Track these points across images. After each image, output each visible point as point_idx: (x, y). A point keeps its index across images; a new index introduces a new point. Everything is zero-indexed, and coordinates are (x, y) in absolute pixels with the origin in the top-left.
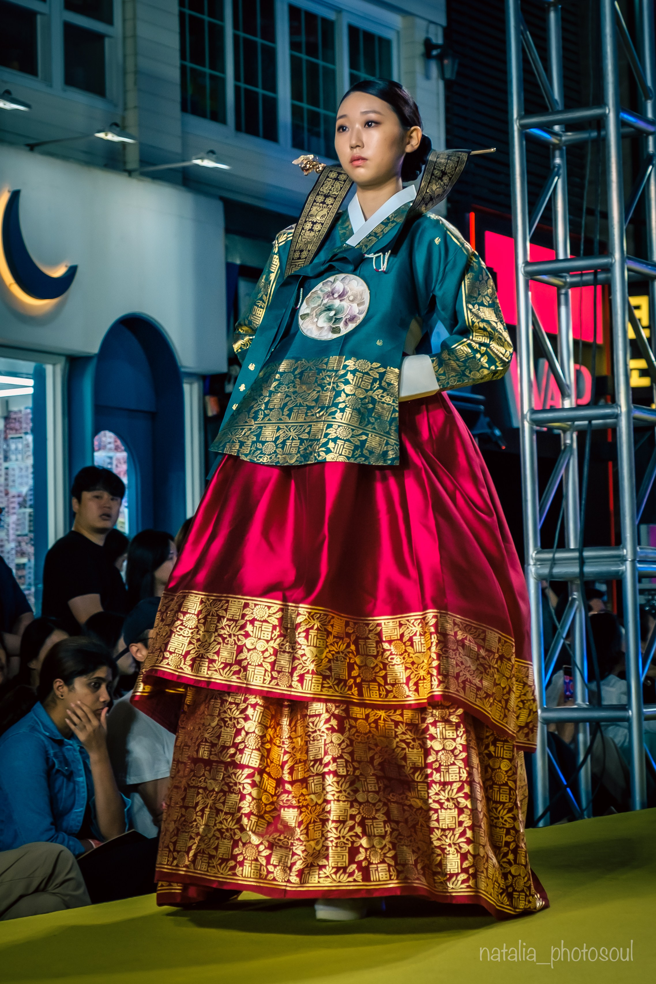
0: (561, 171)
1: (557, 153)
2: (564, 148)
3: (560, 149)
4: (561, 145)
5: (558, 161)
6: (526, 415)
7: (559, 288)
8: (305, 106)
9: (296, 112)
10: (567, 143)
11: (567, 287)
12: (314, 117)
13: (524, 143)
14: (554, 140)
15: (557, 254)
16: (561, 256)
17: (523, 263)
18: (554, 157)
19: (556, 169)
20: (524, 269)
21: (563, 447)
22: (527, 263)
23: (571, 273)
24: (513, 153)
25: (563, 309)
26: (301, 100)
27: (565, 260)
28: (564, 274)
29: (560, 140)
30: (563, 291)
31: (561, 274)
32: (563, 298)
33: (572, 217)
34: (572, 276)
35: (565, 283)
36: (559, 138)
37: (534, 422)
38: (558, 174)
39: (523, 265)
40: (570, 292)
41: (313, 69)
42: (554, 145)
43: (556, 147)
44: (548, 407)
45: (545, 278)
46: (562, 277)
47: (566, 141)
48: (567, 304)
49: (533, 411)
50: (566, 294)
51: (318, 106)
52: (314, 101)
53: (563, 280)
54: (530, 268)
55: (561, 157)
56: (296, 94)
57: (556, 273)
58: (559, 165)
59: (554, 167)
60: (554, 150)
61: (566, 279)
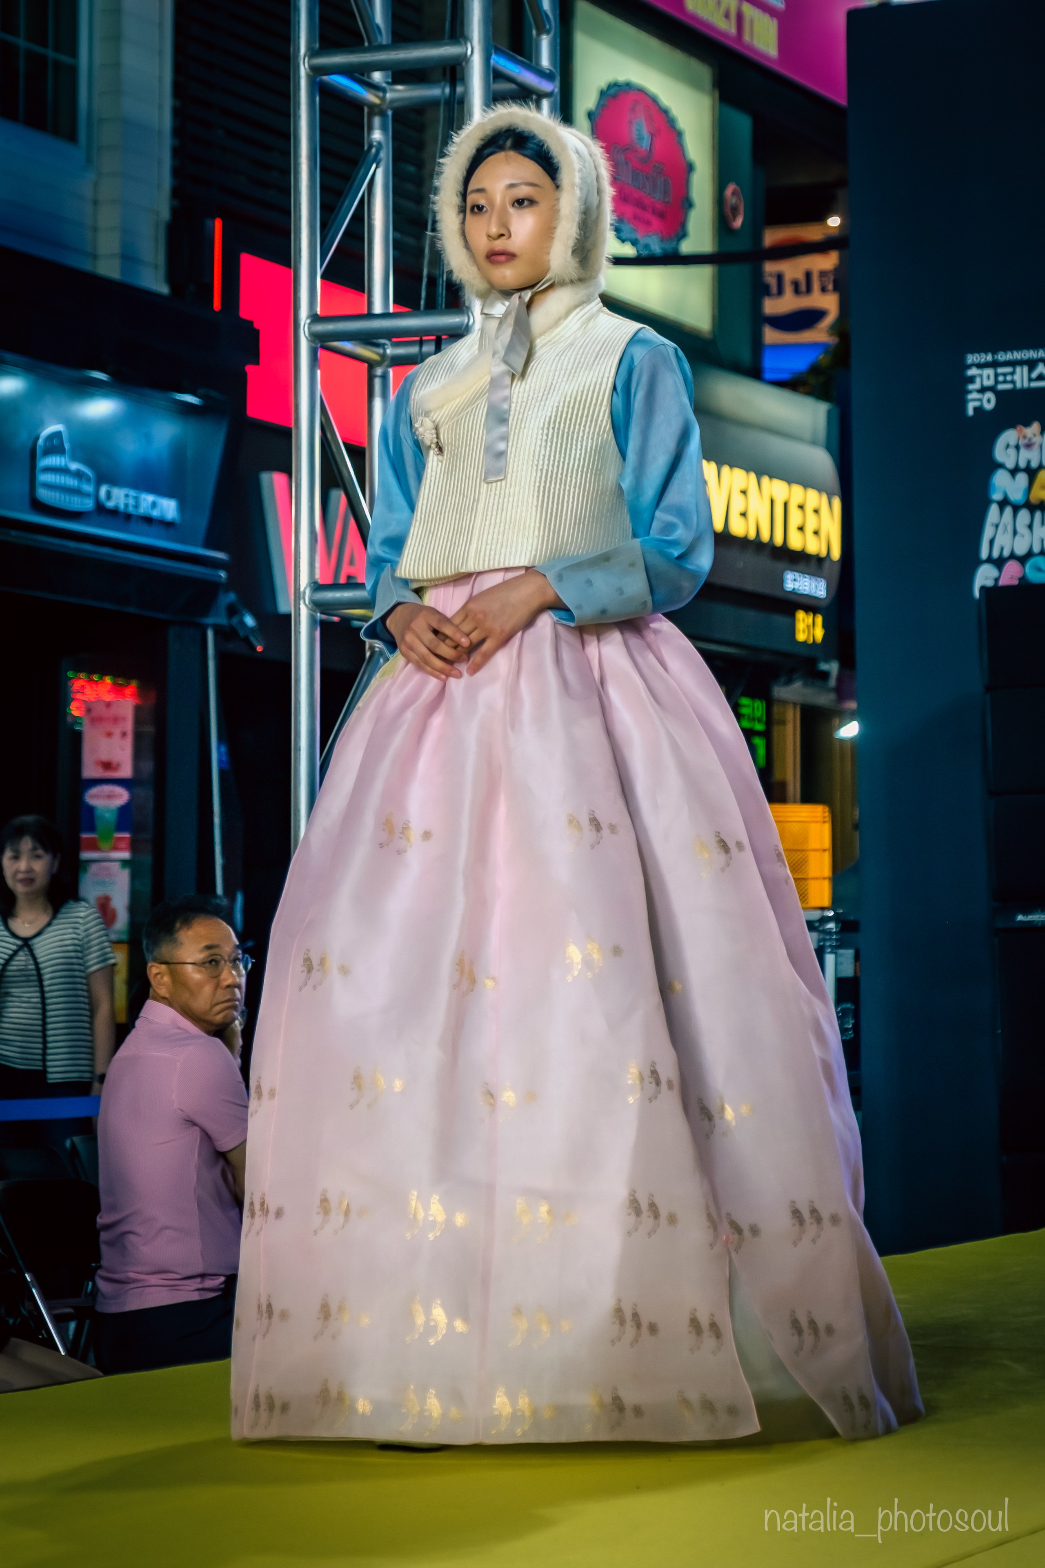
0: (382, 155)
1: (377, 121)
2: (390, 113)
3: (383, 114)
4: (384, 107)
5: (377, 135)
6: (304, 592)
7: (372, 365)
10: (396, 105)
11: (386, 363)
13: (318, 99)
14: (372, 98)
15: (370, 304)
16: (378, 309)
17: (307, 318)
18: (371, 129)
19: (374, 150)
20: (309, 328)
21: (368, 654)
22: (315, 318)
23: (394, 340)
24: (297, 118)
25: (378, 403)
27: (385, 315)
28: (382, 341)
29: (383, 99)
30: (379, 371)
31: (375, 341)
32: (377, 383)
33: (398, 236)
34: (396, 345)
35: (383, 356)
36: (381, 94)
37: (317, 605)
38: (376, 160)
39: (308, 321)
40: (391, 371)
42: (372, 106)
43: (374, 110)
44: (342, 580)
45: (347, 346)
46: (377, 345)
47: (392, 101)
48: (385, 396)
49: (317, 587)
50: (384, 377)
53: (381, 351)
54: (320, 328)
55: (384, 128)
57: (368, 339)
58: (379, 143)
59: (371, 146)
60: (371, 115)
61: (385, 350)
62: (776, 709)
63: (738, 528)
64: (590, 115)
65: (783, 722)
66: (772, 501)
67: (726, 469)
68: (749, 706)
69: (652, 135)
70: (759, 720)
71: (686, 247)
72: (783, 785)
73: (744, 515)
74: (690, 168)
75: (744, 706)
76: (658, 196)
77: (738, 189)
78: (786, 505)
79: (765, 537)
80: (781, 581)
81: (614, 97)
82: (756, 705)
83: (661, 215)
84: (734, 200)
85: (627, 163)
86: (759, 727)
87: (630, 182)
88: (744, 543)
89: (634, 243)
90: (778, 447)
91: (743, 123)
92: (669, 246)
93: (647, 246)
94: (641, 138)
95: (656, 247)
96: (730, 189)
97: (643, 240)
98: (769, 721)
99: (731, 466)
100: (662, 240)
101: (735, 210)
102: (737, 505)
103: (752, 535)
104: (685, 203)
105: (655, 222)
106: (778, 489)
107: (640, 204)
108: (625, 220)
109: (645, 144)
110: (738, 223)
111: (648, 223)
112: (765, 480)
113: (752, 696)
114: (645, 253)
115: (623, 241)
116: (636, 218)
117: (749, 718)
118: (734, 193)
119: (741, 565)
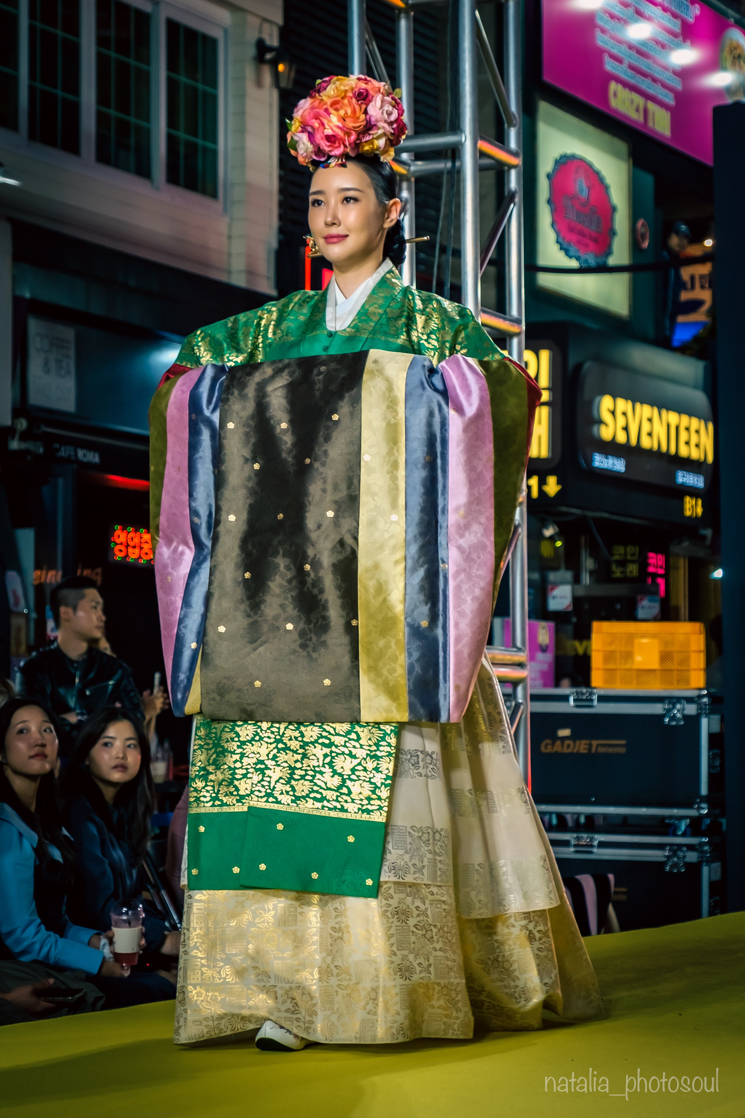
0: (408, 207)
1: (405, 185)
2: (413, 180)
3: (408, 180)
4: (409, 176)
5: (405, 193)
8: (113, 112)
9: (102, 119)
10: (417, 174)
12: (124, 127)
14: (402, 170)
26: (108, 106)
29: (409, 171)
36: (407, 168)
41: (124, 69)
43: (403, 178)
47: (415, 172)
51: (129, 114)
52: (124, 107)
55: (409, 189)
56: (102, 99)
58: (406, 198)
62: (672, 560)
63: (646, 443)
64: (549, 176)
65: (677, 568)
66: (668, 426)
67: (638, 406)
68: (654, 558)
69: (589, 188)
70: (661, 567)
71: (612, 261)
72: (677, 609)
73: (650, 434)
74: (614, 209)
75: (651, 558)
76: (593, 228)
77: (646, 223)
78: (677, 428)
79: (664, 448)
80: (674, 477)
81: (564, 164)
82: (659, 557)
83: (595, 240)
84: (643, 230)
85: (573, 207)
86: (661, 572)
87: (575, 219)
88: (649, 453)
89: (578, 259)
90: (672, 390)
91: (648, 180)
92: (600, 260)
93: (586, 261)
94: (582, 190)
95: (592, 261)
96: (640, 223)
97: (584, 256)
98: (667, 568)
99: (642, 403)
100: (596, 256)
101: (643, 236)
102: (646, 427)
103: (655, 447)
104: (612, 233)
105: (591, 244)
106: (673, 417)
107: (581, 233)
108: (572, 244)
109: (585, 194)
110: (646, 244)
111: (587, 246)
112: (664, 412)
113: (657, 552)
114: (584, 265)
115: (571, 257)
116: (579, 243)
117: (654, 566)
118: (643, 225)
119: (648, 467)
